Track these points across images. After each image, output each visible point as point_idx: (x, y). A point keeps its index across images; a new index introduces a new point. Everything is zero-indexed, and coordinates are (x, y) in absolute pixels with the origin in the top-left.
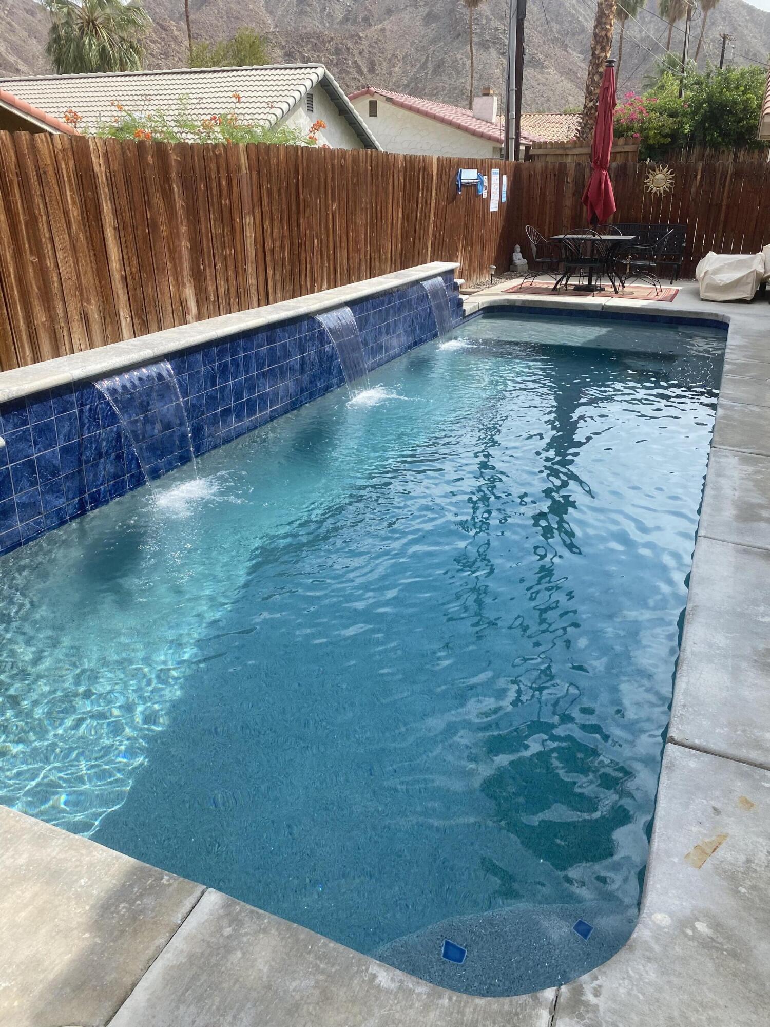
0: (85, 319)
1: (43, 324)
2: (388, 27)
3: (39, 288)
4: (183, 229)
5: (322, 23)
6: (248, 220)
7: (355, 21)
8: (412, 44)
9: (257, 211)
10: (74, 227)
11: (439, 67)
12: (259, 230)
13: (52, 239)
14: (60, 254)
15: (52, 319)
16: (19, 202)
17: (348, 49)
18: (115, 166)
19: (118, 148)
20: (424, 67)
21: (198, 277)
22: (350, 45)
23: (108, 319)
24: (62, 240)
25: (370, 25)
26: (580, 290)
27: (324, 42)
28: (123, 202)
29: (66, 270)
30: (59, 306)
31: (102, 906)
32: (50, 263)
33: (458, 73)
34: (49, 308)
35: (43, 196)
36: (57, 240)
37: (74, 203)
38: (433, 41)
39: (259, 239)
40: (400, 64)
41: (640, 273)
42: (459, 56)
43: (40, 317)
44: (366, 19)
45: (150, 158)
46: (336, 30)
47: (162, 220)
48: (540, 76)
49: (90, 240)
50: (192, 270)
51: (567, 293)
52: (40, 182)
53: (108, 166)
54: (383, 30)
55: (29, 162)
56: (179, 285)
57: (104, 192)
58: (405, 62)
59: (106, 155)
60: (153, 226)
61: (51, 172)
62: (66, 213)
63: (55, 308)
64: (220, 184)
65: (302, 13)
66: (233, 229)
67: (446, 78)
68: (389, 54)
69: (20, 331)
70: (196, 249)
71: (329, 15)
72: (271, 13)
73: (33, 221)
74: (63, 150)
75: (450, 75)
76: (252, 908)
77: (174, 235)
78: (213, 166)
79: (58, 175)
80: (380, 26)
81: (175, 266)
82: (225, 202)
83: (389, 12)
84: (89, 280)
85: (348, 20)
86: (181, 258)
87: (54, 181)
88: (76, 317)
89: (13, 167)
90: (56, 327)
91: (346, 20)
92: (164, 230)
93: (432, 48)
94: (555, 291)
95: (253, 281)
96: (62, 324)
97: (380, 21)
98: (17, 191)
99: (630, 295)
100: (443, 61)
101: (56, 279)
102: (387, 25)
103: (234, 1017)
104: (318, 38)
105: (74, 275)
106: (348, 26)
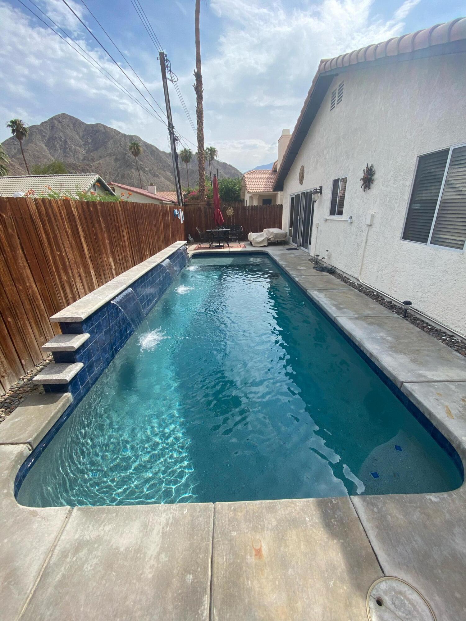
0: (80, 275)
1: (66, 280)
2: (101, 162)
3: (62, 265)
4: (106, 235)
5: (75, 160)
6: (124, 230)
7: (88, 160)
8: (112, 168)
9: (126, 227)
10: (70, 238)
11: (123, 176)
12: (127, 233)
13: (63, 244)
14: (67, 250)
15: (69, 278)
16: (49, 228)
17: (87, 170)
18: (80, 211)
19: (80, 204)
20: (117, 176)
21: (113, 253)
22: (88, 168)
23: (87, 275)
24: (67, 244)
25: (94, 161)
26: (217, 247)
27: (77, 167)
28: (85, 226)
29: (70, 256)
30: (70, 272)
31: (327, 526)
32: (64, 254)
33: (130, 178)
34: (67, 273)
35: (57, 226)
36: (65, 244)
37: (68, 228)
38: (119, 167)
39: (128, 238)
40: (108, 175)
41: (234, 240)
42: (129, 173)
43: (65, 278)
44: (92, 159)
45: (91, 208)
46: (81, 163)
47: (99, 232)
48: (158, 180)
49: (76, 242)
50: (110, 250)
51: (213, 248)
52: (55, 219)
53: (78, 212)
54: (99, 163)
55: (50, 211)
56: (108, 258)
57: (78, 221)
58: (110, 175)
59: (77, 207)
60: (96, 234)
61: (58, 215)
62: (66, 232)
63: (68, 273)
64: (114, 217)
65: (66, 156)
66: (121, 235)
67: (126, 180)
68: (104, 171)
69: (58, 285)
70: (111, 243)
71: (77, 157)
72: (53, 156)
73: (55, 237)
74: (62, 206)
75: (127, 179)
76: (373, 496)
77: (103, 238)
78: (111, 210)
79: (61, 216)
80: (98, 162)
81: (105, 250)
82: (117, 224)
83: (101, 157)
84: (79, 260)
85: (85, 159)
86: (107, 247)
87: (60, 219)
88: (76, 276)
89: (44, 214)
90: (71, 281)
91: (84, 159)
92: (100, 236)
93: (119, 170)
94: (210, 248)
95: (128, 253)
96: (72, 279)
97: (98, 160)
98: (47, 224)
99: (232, 247)
100: (124, 174)
101: (67, 260)
102: (101, 161)
103: (415, 541)
104: (74, 165)
105: (73, 257)
106: (85, 161)
